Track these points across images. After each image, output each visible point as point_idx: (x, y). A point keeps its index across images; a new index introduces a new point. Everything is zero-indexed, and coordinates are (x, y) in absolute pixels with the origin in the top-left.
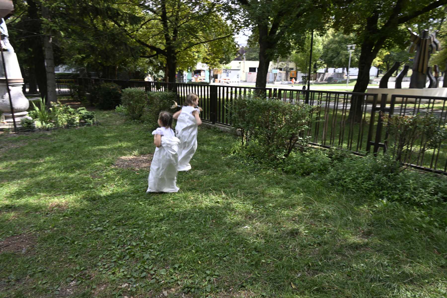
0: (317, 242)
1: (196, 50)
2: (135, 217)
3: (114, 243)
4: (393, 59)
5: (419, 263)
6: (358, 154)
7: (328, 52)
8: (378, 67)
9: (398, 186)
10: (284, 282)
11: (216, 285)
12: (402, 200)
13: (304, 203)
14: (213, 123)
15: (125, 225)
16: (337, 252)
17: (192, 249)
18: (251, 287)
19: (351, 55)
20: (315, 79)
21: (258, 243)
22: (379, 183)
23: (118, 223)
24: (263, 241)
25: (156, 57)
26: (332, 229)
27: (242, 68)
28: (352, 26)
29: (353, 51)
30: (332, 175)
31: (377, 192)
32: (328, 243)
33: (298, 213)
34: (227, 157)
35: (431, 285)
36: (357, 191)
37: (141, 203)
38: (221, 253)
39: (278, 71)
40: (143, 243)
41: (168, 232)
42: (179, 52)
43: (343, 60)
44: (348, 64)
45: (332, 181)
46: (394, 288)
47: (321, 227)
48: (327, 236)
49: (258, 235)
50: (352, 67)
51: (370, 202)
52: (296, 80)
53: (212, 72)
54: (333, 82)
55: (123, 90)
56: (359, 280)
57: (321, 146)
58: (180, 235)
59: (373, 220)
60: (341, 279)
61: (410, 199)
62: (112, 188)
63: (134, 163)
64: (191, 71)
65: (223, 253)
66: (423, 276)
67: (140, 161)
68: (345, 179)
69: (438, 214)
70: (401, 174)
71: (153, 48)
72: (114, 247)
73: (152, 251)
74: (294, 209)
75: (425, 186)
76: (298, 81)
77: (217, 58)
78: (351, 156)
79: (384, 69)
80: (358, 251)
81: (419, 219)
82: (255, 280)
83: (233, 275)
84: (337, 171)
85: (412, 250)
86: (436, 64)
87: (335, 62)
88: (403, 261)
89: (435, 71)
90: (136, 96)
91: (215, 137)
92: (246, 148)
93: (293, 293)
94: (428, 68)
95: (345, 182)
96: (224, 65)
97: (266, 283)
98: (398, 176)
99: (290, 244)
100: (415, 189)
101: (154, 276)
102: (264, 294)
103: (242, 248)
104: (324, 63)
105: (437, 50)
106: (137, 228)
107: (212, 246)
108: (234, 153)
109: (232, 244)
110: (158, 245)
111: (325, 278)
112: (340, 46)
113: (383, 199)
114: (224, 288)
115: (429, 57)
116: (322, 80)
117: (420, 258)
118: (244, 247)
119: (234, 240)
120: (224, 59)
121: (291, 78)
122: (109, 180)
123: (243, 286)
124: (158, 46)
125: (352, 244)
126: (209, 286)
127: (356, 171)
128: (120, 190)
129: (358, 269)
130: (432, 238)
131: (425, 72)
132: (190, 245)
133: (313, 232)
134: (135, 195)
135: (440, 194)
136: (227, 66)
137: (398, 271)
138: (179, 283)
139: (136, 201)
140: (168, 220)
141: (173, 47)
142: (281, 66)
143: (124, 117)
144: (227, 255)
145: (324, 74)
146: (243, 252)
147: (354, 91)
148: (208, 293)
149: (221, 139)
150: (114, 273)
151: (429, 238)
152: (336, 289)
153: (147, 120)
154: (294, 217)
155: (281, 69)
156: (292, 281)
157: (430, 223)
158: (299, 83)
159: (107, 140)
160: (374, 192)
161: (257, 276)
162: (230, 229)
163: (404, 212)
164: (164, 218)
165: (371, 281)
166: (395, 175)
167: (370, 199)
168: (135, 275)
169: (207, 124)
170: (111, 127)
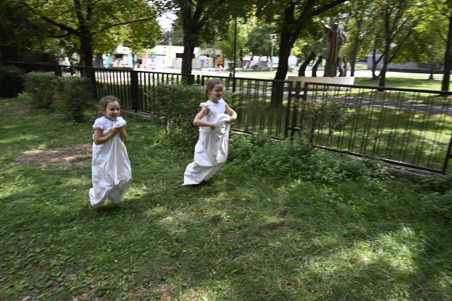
0: (238, 226)
1: (115, 32)
2: (39, 220)
3: (12, 253)
4: (310, 50)
5: (326, 235)
6: (277, 139)
7: (252, 40)
8: (298, 56)
9: (311, 167)
10: (204, 269)
11: (134, 283)
12: (314, 179)
13: (227, 189)
14: (136, 112)
15: (27, 230)
16: (256, 234)
17: (108, 248)
18: (171, 280)
19: (274, 44)
20: (241, 67)
21: (180, 233)
22: (295, 165)
23: (18, 228)
24: (185, 231)
25: (67, 37)
26: (252, 212)
27: (167, 53)
28: (273, 16)
29: (275, 40)
30: (253, 160)
31: (293, 174)
32: (247, 226)
33: (221, 200)
34: (150, 147)
35: (335, 253)
36: (276, 174)
37: (47, 203)
38: (140, 249)
39: (205, 58)
40: (49, 248)
41: (80, 232)
42: (95, 33)
43: (267, 49)
44: (270, 52)
45: (253, 166)
46: (305, 261)
47: (242, 211)
48: (247, 219)
49: (179, 226)
50: (275, 55)
51: (287, 183)
52: (223, 67)
53: (136, 56)
54: (258, 70)
55: (26, 74)
56: (275, 258)
57: (244, 132)
58: (94, 235)
59: (289, 200)
60: (259, 259)
61: (320, 177)
62: (11, 189)
63: (41, 158)
64: (111, 55)
65: (142, 248)
66: (329, 247)
67: (49, 155)
68: (265, 163)
69: (343, 189)
70: (313, 155)
71: (63, 27)
72: (12, 257)
73: (60, 255)
74: (217, 195)
75: (332, 166)
76: (225, 68)
77: (140, 41)
78: (271, 141)
79: (303, 58)
80: (275, 231)
81: (327, 195)
82: (176, 271)
83: (153, 269)
84: (258, 155)
85: (321, 224)
86: (345, 56)
87: (259, 50)
88: (313, 234)
89: (344, 61)
90: (42, 82)
91: (138, 126)
92: (170, 137)
93: (213, 279)
94: (339, 59)
95: (265, 166)
96: (149, 49)
97: (187, 273)
98: (310, 158)
99: (212, 231)
100: (324, 168)
101: (62, 284)
102: (185, 284)
103: (164, 240)
104: (249, 51)
105: (345, 42)
106: (41, 232)
107: (131, 242)
108: (157, 142)
109: (152, 238)
110: (68, 248)
111: (244, 260)
112: (263, 35)
113: (297, 179)
114: (143, 284)
115: (339, 49)
116: (248, 67)
117: (326, 231)
118: (165, 239)
119: (155, 233)
120: (148, 43)
121: (219, 65)
122: (7, 180)
123: (163, 280)
124: (70, 25)
125: (269, 225)
126: (127, 285)
127: (275, 155)
128: (21, 190)
129: (274, 247)
130: (337, 211)
131: (335, 62)
132: (105, 243)
133: (235, 216)
134: (40, 194)
135: (344, 172)
136: (152, 50)
137: (309, 244)
138: (92, 286)
139: (41, 201)
140: (80, 219)
141: (87, 27)
142: (208, 53)
143: (29, 106)
144: (147, 250)
145: (250, 61)
146: (164, 244)
147: (275, 78)
148: (125, 293)
149: (144, 128)
150: (11, 287)
151: (335, 212)
152: (254, 268)
153: (59, 109)
154: (217, 203)
155: (208, 56)
156: (212, 267)
157: (336, 198)
158: (227, 70)
159: (6, 133)
160: (290, 174)
161: (178, 267)
162: (151, 222)
163: (315, 191)
164: (76, 218)
165: (286, 257)
166: (308, 157)
167: (287, 180)
168: (39, 285)
169: (129, 112)
170: (11, 117)
